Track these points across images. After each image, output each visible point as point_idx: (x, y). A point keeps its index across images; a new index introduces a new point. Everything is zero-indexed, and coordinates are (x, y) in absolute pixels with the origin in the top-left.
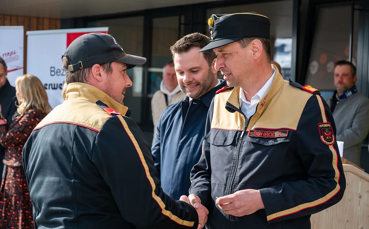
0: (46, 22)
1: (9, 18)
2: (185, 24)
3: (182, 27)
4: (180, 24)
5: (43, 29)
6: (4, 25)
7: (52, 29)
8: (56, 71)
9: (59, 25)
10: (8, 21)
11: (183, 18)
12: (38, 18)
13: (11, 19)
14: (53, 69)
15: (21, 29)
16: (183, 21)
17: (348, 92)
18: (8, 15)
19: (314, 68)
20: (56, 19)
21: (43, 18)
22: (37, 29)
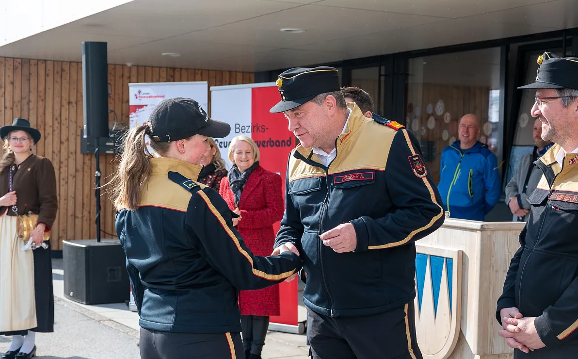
0: (239, 76)
1: (199, 73)
2: (386, 75)
3: (383, 78)
4: (380, 75)
5: (236, 84)
6: (195, 80)
7: (246, 83)
8: (240, 128)
9: (253, 78)
10: (198, 76)
11: (383, 68)
12: (230, 72)
13: (202, 75)
14: (237, 126)
15: (205, 84)
16: (383, 72)
17: (549, 147)
18: (199, 70)
19: (524, 120)
20: (250, 73)
21: (236, 72)
22: (230, 84)
